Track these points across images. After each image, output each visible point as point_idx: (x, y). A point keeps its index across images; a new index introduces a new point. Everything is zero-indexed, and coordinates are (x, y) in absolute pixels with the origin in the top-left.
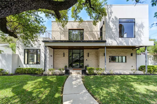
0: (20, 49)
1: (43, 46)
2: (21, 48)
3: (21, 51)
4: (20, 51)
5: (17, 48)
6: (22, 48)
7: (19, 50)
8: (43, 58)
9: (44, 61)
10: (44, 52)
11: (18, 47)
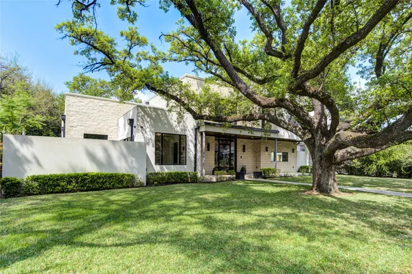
0: (146, 131)
1: (192, 130)
2: (148, 130)
3: (150, 137)
4: (146, 135)
5: (140, 128)
6: (151, 131)
7: (143, 135)
8: (191, 153)
9: (193, 159)
10: (194, 142)
11: (142, 127)
